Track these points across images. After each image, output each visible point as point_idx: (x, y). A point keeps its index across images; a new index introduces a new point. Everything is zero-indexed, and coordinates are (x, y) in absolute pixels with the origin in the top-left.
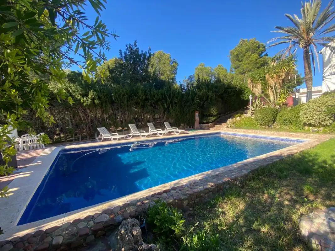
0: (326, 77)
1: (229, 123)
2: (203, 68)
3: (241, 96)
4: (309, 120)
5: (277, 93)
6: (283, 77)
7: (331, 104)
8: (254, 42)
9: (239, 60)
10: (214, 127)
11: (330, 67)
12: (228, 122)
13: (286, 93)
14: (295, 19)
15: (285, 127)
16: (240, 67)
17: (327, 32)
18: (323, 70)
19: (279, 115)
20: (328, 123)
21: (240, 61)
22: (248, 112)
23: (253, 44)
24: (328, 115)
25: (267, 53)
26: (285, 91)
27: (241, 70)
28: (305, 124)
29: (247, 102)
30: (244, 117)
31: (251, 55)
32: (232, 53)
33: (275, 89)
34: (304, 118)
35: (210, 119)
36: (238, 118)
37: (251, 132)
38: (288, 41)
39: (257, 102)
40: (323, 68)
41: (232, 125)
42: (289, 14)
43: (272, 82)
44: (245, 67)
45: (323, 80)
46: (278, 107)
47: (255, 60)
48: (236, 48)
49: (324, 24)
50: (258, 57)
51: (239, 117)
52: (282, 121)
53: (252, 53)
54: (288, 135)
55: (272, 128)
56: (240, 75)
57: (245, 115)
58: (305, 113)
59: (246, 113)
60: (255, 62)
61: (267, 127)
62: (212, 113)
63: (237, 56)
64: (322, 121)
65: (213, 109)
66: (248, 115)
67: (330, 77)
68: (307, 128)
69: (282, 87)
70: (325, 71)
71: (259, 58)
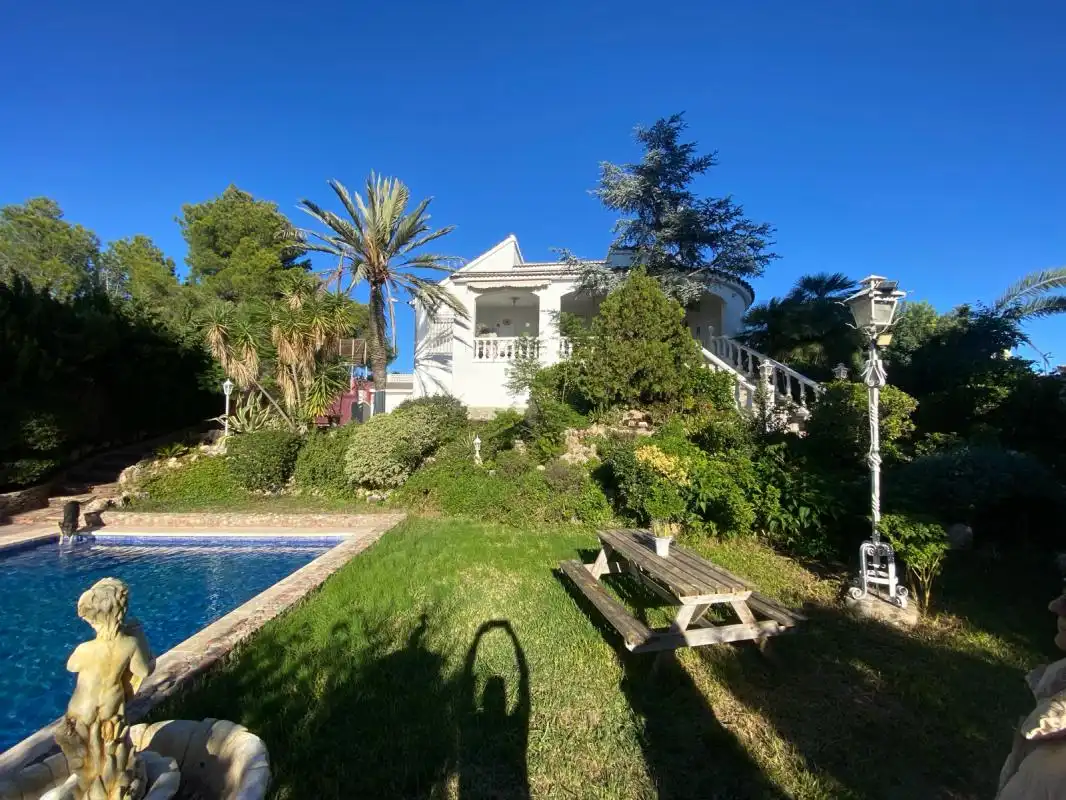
0: (421, 362)
1: (126, 483)
2: (48, 221)
3: (200, 379)
4: (363, 474)
5: (302, 389)
6: (319, 345)
7: (405, 435)
8: (272, 215)
9: (217, 250)
10: (45, 505)
11: (426, 342)
12: (123, 478)
13: (323, 390)
14: (356, 204)
15: (314, 491)
16: (220, 275)
17: (417, 266)
18: (416, 346)
19: (302, 454)
20: (399, 478)
21: (221, 253)
22: (219, 437)
23: (267, 217)
24: (399, 461)
25: (309, 261)
26: (323, 384)
27: (223, 285)
28: (355, 484)
29: (216, 404)
30: (199, 458)
31: (257, 249)
32: (194, 216)
33: (300, 375)
34: (353, 469)
35: (16, 471)
36: (172, 462)
37: (198, 521)
38: (337, 252)
39: (249, 406)
40: (416, 340)
41: (137, 494)
42: (343, 184)
43: (289, 353)
44: (236, 278)
45: (415, 368)
46: (304, 428)
47: (268, 267)
48: (211, 206)
49: (410, 245)
50: (279, 263)
51: (177, 457)
52: (307, 474)
53: (262, 244)
54: (308, 524)
55: (279, 497)
56: (219, 301)
57: (203, 447)
58: (355, 454)
59: (210, 442)
60: (268, 276)
61: (268, 493)
62: (30, 440)
63: (212, 232)
64: (389, 476)
65: (33, 423)
66: (215, 447)
67: (425, 362)
68: (361, 492)
69: (316, 373)
70: (418, 348)
71: (279, 268)
